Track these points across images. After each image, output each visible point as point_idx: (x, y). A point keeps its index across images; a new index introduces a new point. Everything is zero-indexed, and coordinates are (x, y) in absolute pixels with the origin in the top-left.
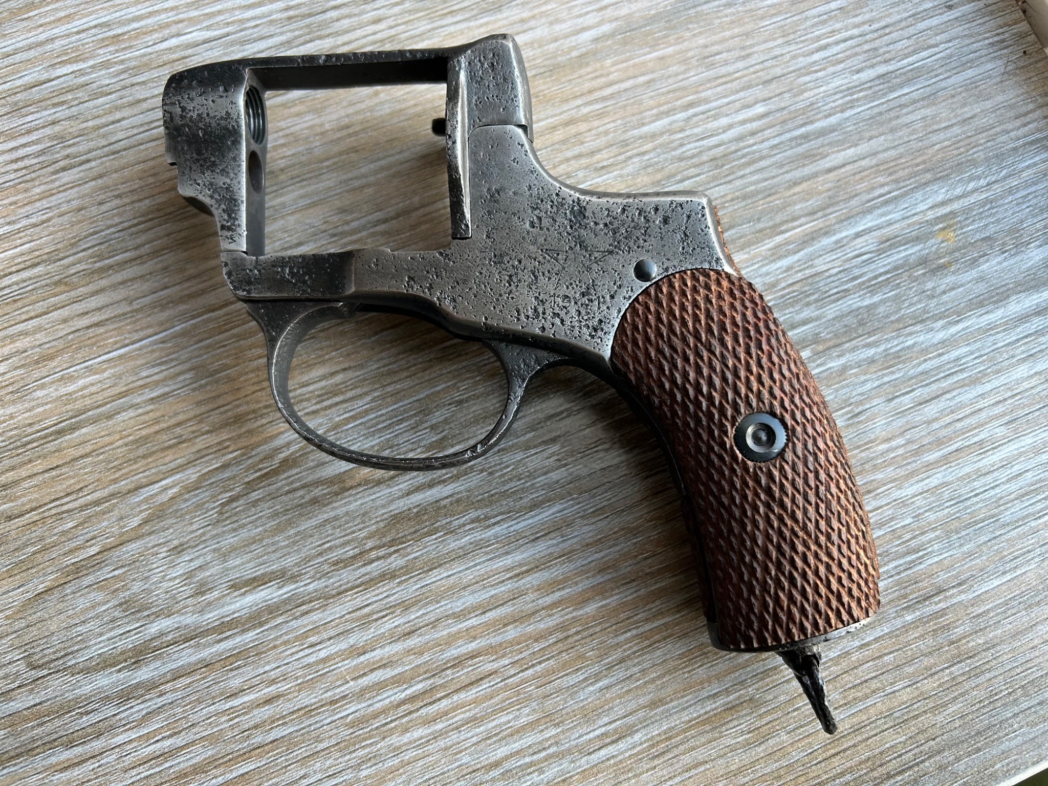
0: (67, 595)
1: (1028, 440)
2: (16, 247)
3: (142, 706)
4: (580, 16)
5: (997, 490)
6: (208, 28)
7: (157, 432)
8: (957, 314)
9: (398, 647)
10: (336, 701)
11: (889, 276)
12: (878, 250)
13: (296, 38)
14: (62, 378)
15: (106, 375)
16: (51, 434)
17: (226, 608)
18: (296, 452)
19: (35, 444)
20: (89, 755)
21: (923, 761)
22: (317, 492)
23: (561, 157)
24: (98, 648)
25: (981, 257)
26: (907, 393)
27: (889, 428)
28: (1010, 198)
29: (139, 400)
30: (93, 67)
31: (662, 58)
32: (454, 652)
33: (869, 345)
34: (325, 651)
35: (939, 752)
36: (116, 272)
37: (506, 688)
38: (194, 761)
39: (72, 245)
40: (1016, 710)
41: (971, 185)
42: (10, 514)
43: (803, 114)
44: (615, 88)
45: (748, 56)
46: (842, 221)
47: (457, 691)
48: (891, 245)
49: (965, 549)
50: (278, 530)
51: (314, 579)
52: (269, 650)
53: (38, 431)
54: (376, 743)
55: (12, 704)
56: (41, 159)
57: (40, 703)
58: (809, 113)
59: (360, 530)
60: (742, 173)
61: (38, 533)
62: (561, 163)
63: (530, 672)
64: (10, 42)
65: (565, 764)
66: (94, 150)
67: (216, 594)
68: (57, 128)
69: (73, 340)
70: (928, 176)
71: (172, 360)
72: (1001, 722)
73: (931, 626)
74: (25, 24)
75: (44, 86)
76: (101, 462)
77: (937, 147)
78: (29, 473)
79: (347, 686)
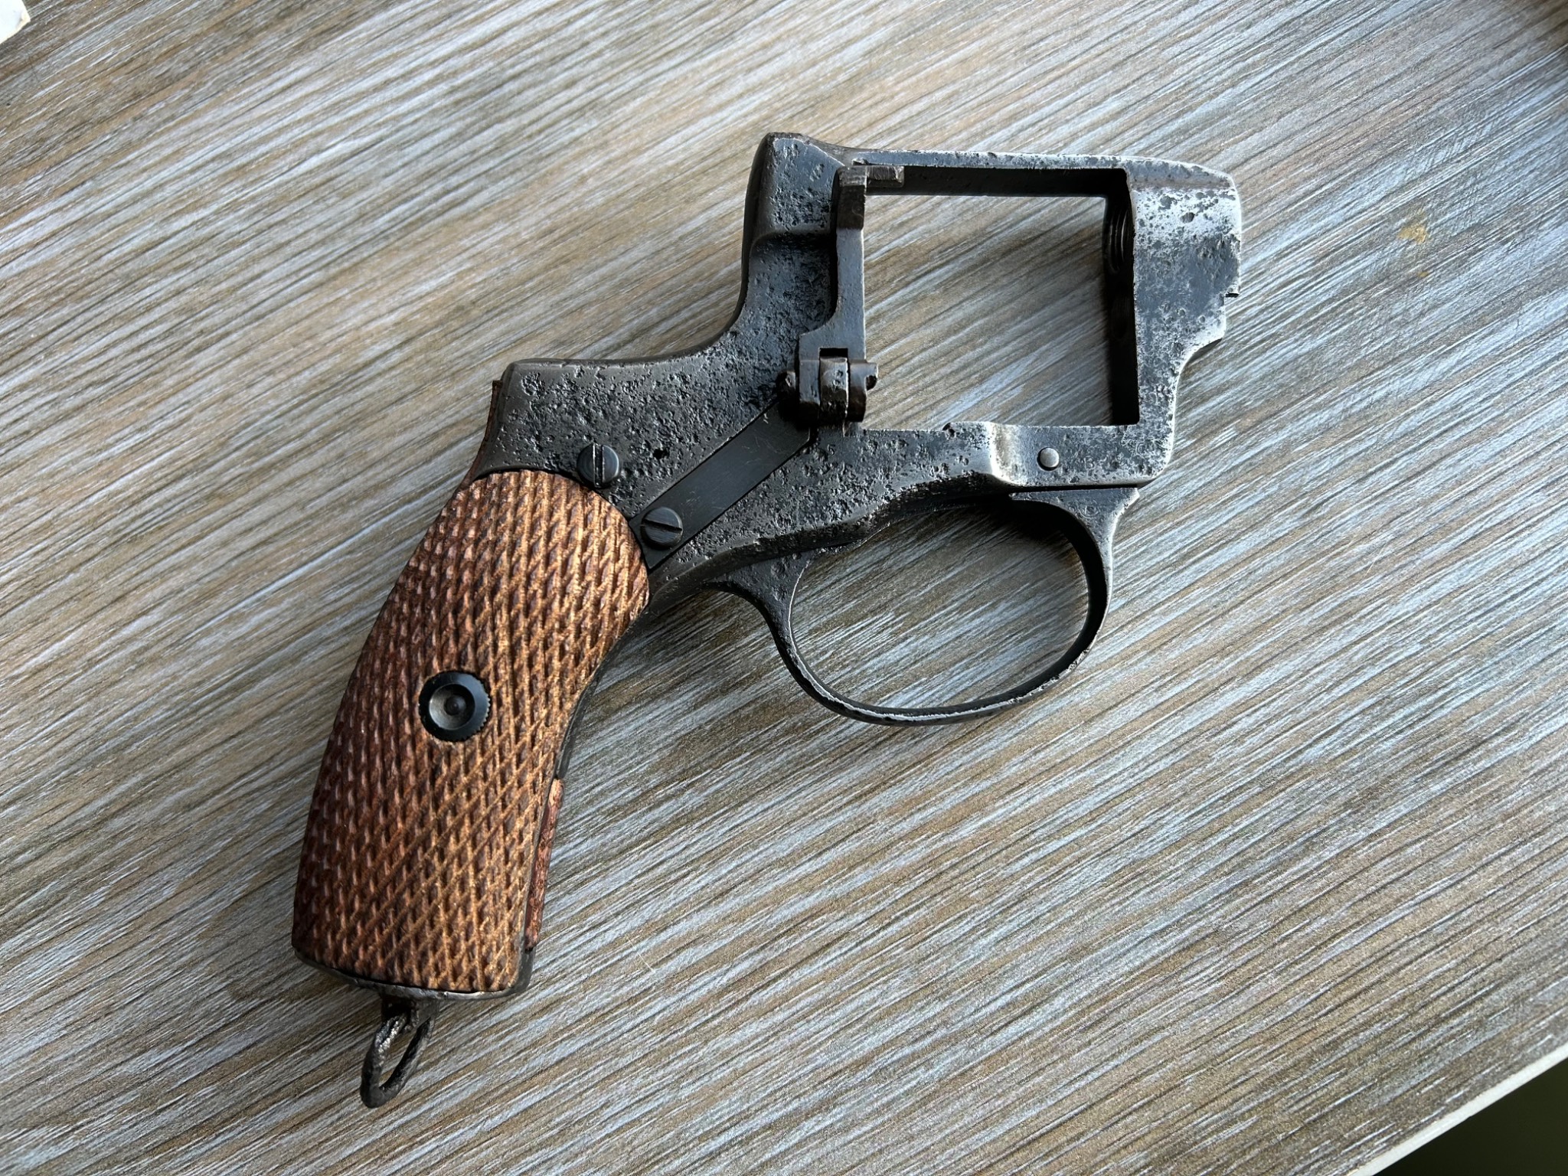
0: (271, 898)
2: (153, 459)
4: (843, 25)
5: (1545, 586)
6: (356, 135)
8: (1447, 342)
9: (710, 914)
10: (636, 999)
11: (1335, 305)
12: (1314, 271)
13: (468, 126)
14: (230, 618)
15: (284, 605)
16: (226, 693)
19: (208, 708)
20: (324, 1105)
21: (1488, 994)
25: (1470, 254)
26: (1387, 466)
27: (1367, 520)
28: (1502, 164)
29: (329, 632)
30: (217, 213)
31: (964, 61)
32: (785, 912)
33: (1318, 408)
34: (612, 932)
35: (1511, 978)
36: (281, 470)
37: (863, 955)
38: (460, 1098)
39: (222, 445)
41: (1441, 155)
42: (189, 801)
43: (1177, 99)
44: (905, 113)
45: (1087, 33)
46: (1255, 239)
47: (797, 966)
48: (1332, 261)
49: (1507, 677)
51: (586, 837)
53: (210, 691)
54: (696, 1049)
55: (219, 1049)
56: (169, 341)
57: (254, 1044)
58: (1185, 96)
59: (638, 763)
61: (225, 822)
63: (895, 928)
64: (109, 198)
65: (961, 1051)
66: (233, 319)
68: (183, 299)
69: (237, 567)
70: (1375, 153)
71: (364, 574)
73: (1472, 795)
74: (124, 171)
75: (160, 247)
76: (292, 719)
77: (1381, 111)
78: (205, 746)
79: (648, 975)
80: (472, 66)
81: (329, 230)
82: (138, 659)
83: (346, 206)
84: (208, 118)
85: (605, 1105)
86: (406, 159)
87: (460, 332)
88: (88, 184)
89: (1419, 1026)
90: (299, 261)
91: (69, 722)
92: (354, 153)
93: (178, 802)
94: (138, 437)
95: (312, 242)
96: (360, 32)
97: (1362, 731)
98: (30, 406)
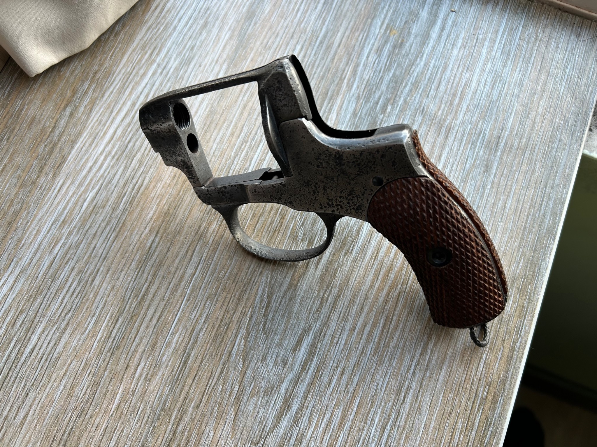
0: (243, 410)
1: (478, 70)
2: (104, 321)
3: (305, 418)
4: (212, 71)
5: (484, 93)
6: (93, 188)
7: (217, 331)
8: (420, 53)
9: (363, 316)
10: (363, 351)
11: (389, 61)
12: (378, 56)
13: (126, 164)
14: (167, 346)
15: (180, 330)
16: (183, 367)
17: (298, 360)
18: (269, 290)
19: (181, 375)
21: (545, 191)
22: (288, 295)
23: (253, 120)
24: (271, 416)
25: (409, 29)
26: (430, 90)
27: (436, 105)
28: (400, 4)
29: (200, 327)
30: (66, 238)
31: (252, 60)
32: (381, 300)
33: (405, 87)
34: (342, 341)
35: (547, 184)
36: (148, 295)
38: (339, 416)
39: (123, 301)
40: (555, 150)
41: (385, 11)
42: (196, 405)
45: (278, 34)
46: (358, 58)
47: (395, 310)
48: (380, 51)
49: (493, 118)
50: (289, 319)
51: (316, 322)
52: (325, 359)
53: (177, 370)
54: (388, 351)
56: (81, 285)
58: (314, 34)
59: (314, 293)
60: (314, 72)
61: (213, 401)
62: (255, 121)
64: (25, 259)
66: (97, 264)
67: (291, 359)
68: (76, 270)
69: (157, 331)
70: (369, 20)
71: (197, 303)
72: (554, 158)
73: (507, 150)
74: (24, 248)
75: (55, 261)
76: (209, 358)
77: (363, 9)
78: (189, 386)
79: (361, 343)
80: (113, 147)
81: (107, 220)
82: (147, 379)
83: (107, 209)
84: (40, 214)
85: (377, 385)
86: (114, 185)
87: (171, 219)
88: (15, 260)
89: (538, 209)
90: (104, 235)
91: (141, 413)
92: (97, 194)
93: (194, 408)
94: (94, 318)
95: (104, 226)
96: (70, 160)
97: (474, 153)
98: (50, 336)
